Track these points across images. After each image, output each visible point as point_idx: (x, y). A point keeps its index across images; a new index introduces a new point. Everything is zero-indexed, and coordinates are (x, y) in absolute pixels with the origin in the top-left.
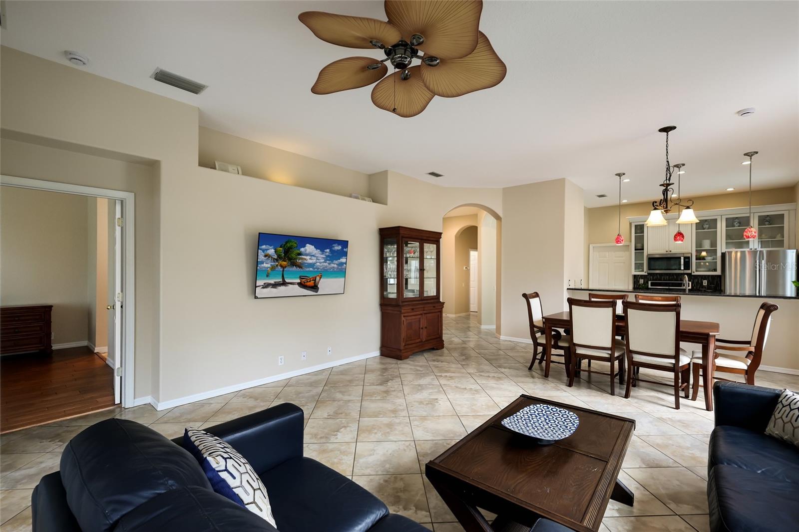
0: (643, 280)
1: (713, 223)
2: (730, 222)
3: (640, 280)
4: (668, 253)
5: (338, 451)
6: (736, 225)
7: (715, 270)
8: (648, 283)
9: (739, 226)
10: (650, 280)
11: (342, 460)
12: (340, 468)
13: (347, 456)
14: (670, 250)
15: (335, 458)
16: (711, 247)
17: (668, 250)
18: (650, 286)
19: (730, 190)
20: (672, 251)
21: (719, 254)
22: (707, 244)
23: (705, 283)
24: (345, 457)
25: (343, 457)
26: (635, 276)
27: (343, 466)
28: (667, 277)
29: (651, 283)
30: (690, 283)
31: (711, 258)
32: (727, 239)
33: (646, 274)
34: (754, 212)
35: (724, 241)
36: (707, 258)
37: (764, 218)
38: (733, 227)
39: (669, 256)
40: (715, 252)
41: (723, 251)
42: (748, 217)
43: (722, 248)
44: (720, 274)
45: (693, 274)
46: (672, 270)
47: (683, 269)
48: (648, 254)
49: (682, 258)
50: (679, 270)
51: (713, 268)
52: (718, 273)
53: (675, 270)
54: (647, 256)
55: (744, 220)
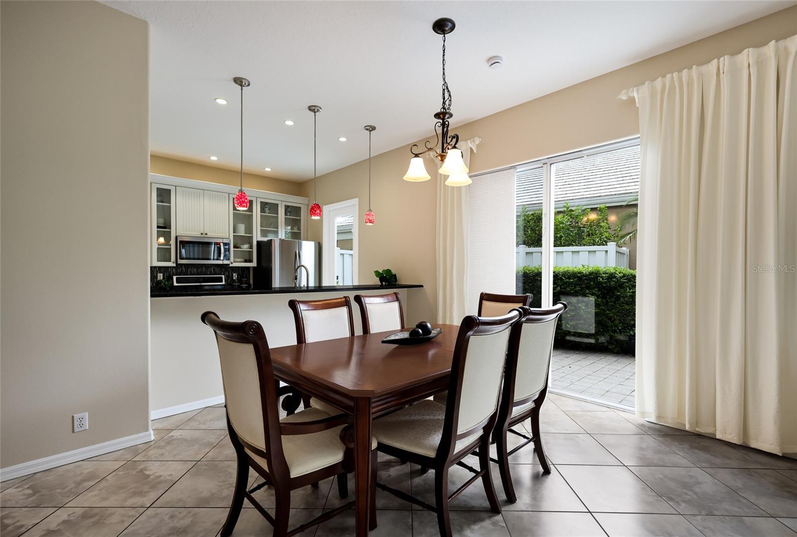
0: (162, 274)
3: (159, 274)
4: (203, 236)
6: (267, 211)
7: (251, 261)
8: (172, 279)
9: (269, 213)
10: (176, 275)
14: (206, 232)
16: (245, 234)
17: (202, 232)
18: (175, 284)
19: (268, 170)
20: (208, 234)
21: (255, 243)
22: (242, 231)
23: (235, 276)
26: (153, 269)
28: (195, 270)
29: (176, 278)
30: (223, 276)
31: (245, 247)
32: (261, 227)
33: (175, 265)
34: (282, 199)
35: (259, 228)
36: (242, 246)
37: (289, 209)
38: (265, 213)
39: (206, 240)
40: (249, 240)
41: (258, 240)
42: (277, 205)
43: (257, 237)
44: (256, 266)
45: (231, 265)
46: (210, 259)
47: (222, 258)
48: (177, 235)
49: (222, 244)
50: (217, 259)
51: (248, 258)
52: (254, 264)
53: (213, 259)
54: (176, 238)
55: (274, 207)
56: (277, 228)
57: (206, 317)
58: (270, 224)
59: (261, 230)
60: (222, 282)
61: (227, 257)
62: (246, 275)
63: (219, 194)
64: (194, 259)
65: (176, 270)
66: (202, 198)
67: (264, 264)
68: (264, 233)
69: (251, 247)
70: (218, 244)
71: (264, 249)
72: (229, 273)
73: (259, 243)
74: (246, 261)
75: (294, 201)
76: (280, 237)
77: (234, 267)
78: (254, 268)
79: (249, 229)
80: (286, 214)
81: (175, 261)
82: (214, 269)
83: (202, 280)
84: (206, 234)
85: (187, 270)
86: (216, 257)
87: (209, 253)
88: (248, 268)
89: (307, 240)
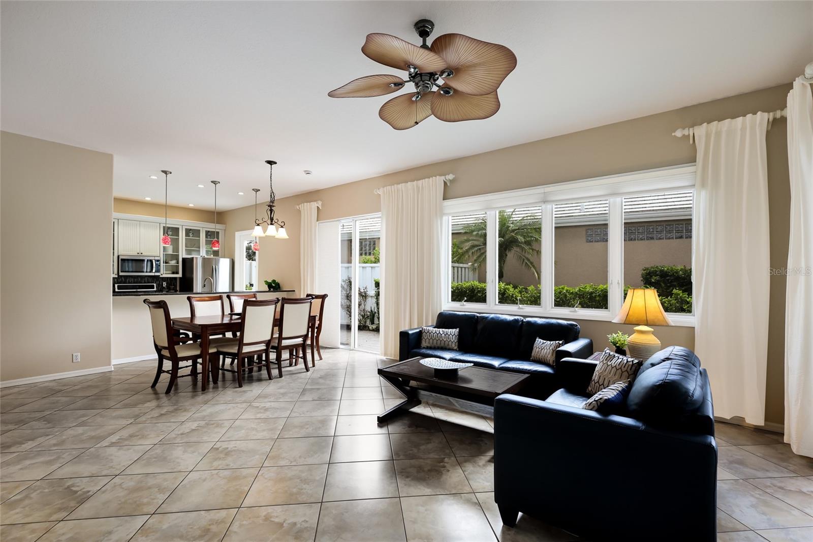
1: (176, 231)
2: (188, 231)
4: (139, 255)
5: (298, 479)
6: (191, 236)
7: (177, 273)
8: (115, 287)
9: (192, 237)
10: (117, 283)
11: (302, 489)
12: (299, 499)
13: (308, 484)
15: (294, 488)
16: (173, 252)
17: (139, 252)
18: (117, 290)
19: (191, 205)
21: (180, 260)
22: (170, 251)
23: (165, 284)
24: (306, 485)
25: (304, 486)
27: (303, 496)
28: (132, 280)
29: (118, 286)
30: (155, 285)
31: (173, 263)
32: (186, 247)
33: (117, 276)
34: (204, 227)
35: (184, 248)
36: (170, 262)
37: (209, 233)
38: (189, 236)
39: (141, 258)
40: (176, 257)
41: (184, 257)
42: (200, 230)
43: (183, 254)
44: (181, 276)
45: (161, 276)
46: (144, 272)
47: (154, 271)
48: (119, 254)
49: (154, 261)
50: (150, 272)
51: (175, 271)
52: (180, 275)
53: (146, 272)
54: (118, 257)
55: (197, 233)
56: (199, 248)
57: (145, 301)
58: (193, 245)
59: (186, 249)
60: (154, 288)
61: (158, 271)
62: (174, 284)
63: (152, 223)
64: (128, 272)
65: (117, 280)
66: (138, 227)
67: (188, 275)
68: (189, 252)
69: (178, 263)
70: (151, 261)
71: (188, 264)
72: (160, 282)
73: (184, 260)
74: (173, 273)
75: (212, 227)
76: (201, 255)
77: (163, 278)
78: (180, 278)
79: (176, 249)
80: (206, 237)
81: (117, 273)
82: (148, 279)
83: (138, 287)
84: (142, 253)
85: (125, 280)
86: (149, 270)
87: (143, 267)
88: (175, 278)
89: (224, 258)
